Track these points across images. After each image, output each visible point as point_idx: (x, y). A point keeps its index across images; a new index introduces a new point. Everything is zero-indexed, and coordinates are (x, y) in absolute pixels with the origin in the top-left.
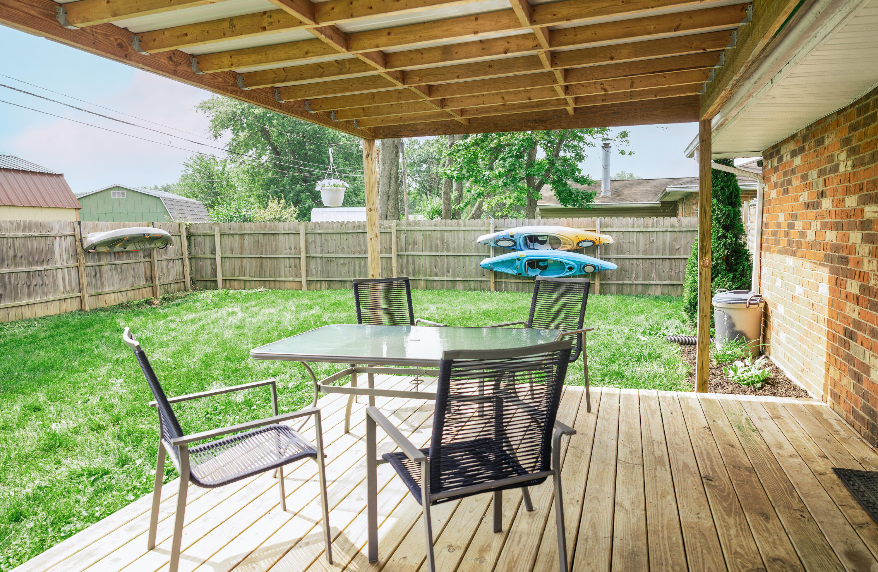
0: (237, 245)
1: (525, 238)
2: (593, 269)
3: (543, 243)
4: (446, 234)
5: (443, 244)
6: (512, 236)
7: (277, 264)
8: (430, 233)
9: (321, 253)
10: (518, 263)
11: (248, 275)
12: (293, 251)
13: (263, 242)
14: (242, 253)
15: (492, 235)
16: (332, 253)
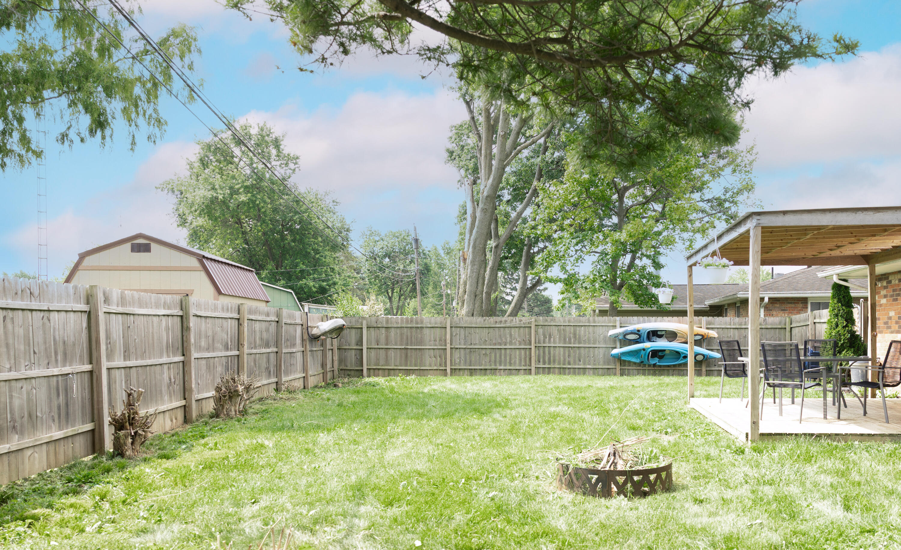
0: (383, 338)
1: (649, 333)
2: (702, 357)
3: (660, 336)
4: (578, 329)
5: (575, 337)
6: (639, 331)
7: (422, 355)
8: (564, 328)
9: (464, 345)
10: (643, 353)
11: (393, 364)
12: (437, 342)
13: (409, 334)
14: (387, 344)
15: (619, 330)
16: (474, 344)
